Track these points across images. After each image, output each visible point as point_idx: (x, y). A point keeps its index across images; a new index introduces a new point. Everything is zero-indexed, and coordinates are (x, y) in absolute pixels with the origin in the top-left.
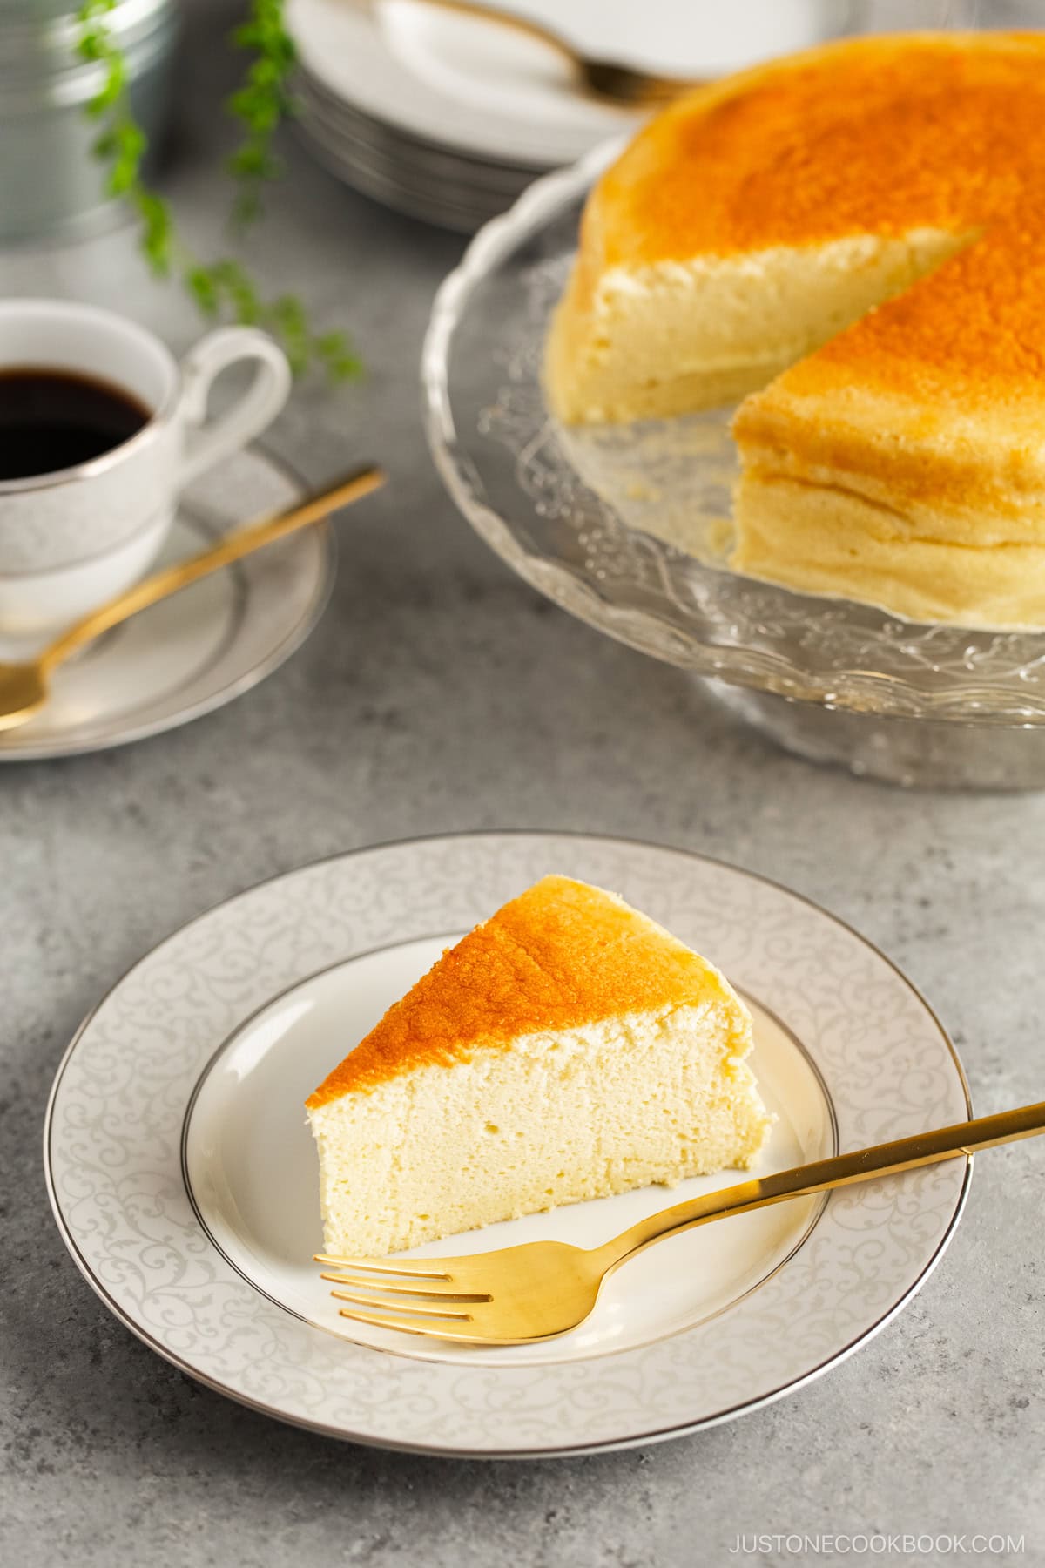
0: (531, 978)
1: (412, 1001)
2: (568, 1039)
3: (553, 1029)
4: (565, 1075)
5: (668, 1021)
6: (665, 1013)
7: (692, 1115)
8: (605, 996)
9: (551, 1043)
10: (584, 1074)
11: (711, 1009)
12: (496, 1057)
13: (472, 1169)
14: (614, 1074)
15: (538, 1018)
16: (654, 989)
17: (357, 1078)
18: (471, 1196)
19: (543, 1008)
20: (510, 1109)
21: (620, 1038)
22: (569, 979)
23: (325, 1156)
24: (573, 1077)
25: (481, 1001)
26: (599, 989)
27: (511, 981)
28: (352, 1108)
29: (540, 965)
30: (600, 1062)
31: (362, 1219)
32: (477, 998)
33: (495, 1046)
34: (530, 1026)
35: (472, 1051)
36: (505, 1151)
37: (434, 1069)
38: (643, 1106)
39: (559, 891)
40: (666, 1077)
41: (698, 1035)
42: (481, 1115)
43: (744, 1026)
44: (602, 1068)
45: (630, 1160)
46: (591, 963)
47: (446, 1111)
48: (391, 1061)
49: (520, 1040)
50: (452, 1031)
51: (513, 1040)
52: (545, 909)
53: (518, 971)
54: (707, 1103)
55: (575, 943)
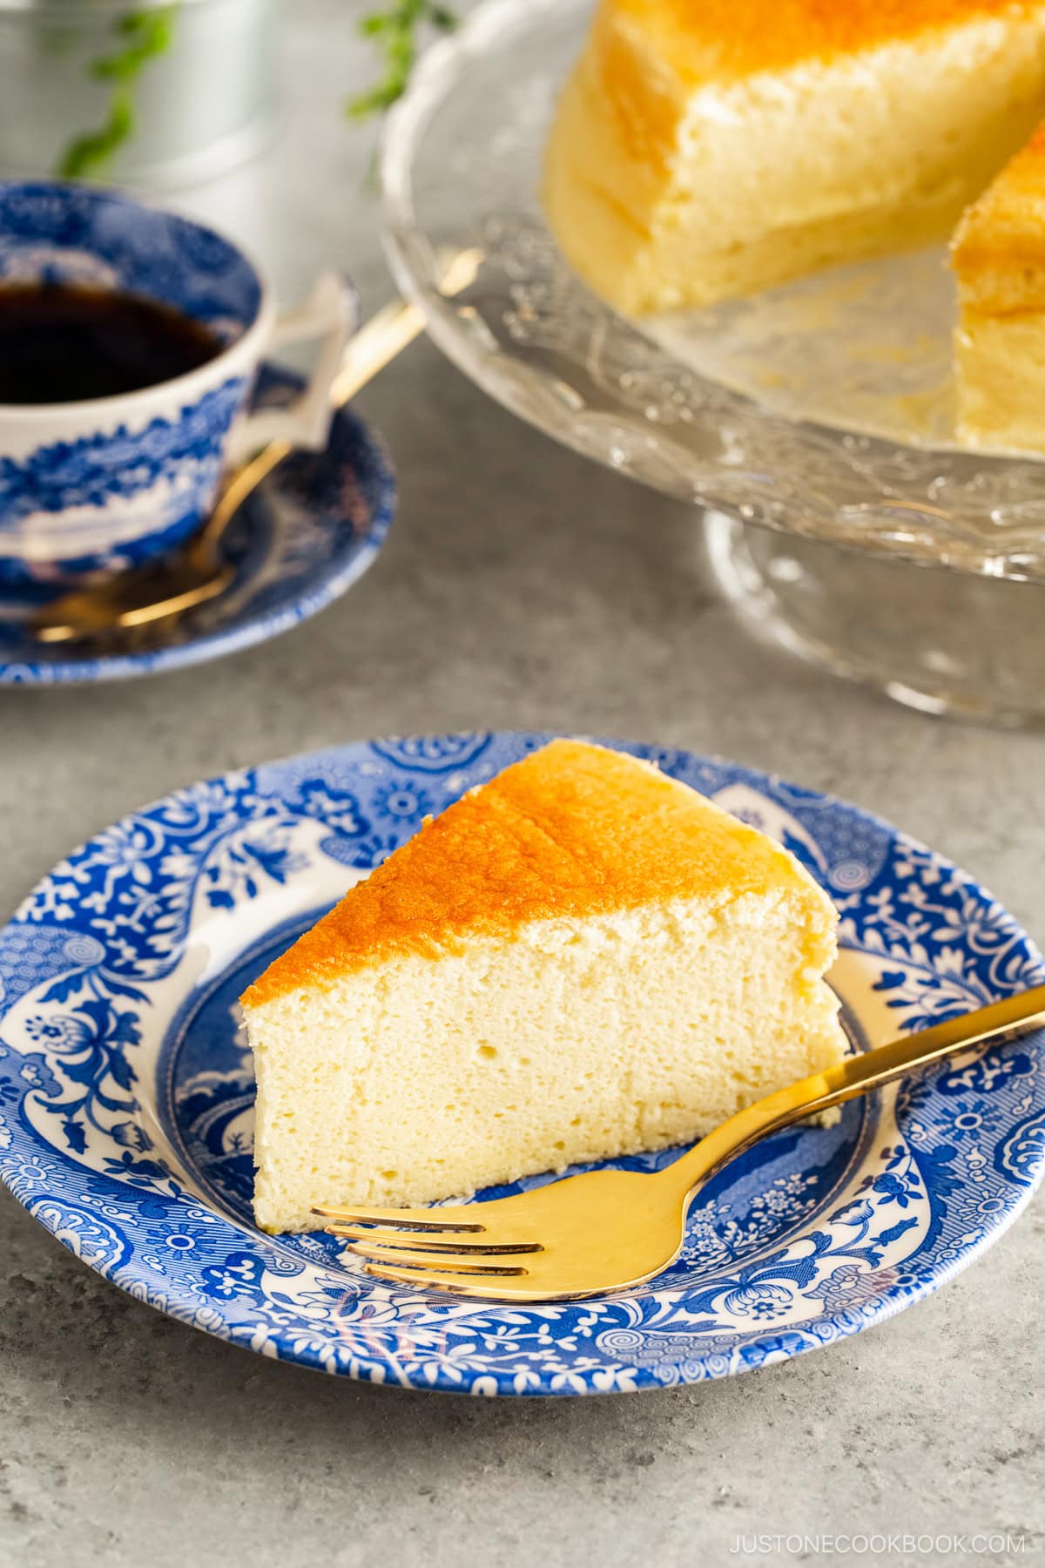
0: (542, 853)
1: (384, 876)
2: (592, 929)
3: (574, 915)
4: (588, 981)
5: (726, 912)
6: (722, 902)
7: (754, 1048)
8: (642, 876)
9: (570, 934)
10: (612, 980)
11: (783, 899)
12: (497, 949)
13: (459, 1107)
14: (652, 984)
15: (554, 900)
16: (707, 870)
17: (311, 967)
18: (454, 1146)
19: (561, 888)
20: (513, 1025)
21: (662, 932)
22: (593, 856)
23: (264, 1075)
24: (599, 983)
25: (477, 877)
26: (634, 868)
27: (515, 857)
28: (304, 1010)
29: (555, 839)
30: (634, 965)
31: (307, 1170)
32: (471, 874)
33: (497, 935)
34: (543, 909)
35: (466, 940)
36: (505, 1084)
37: (414, 961)
38: (689, 1030)
39: (574, 756)
40: (721, 991)
41: (765, 933)
42: (474, 1031)
43: (825, 926)
44: (637, 973)
45: (669, 1105)
46: (621, 839)
47: (428, 1022)
48: (357, 948)
49: (530, 927)
50: (438, 913)
51: (521, 927)
52: (557, 776)
53: (525, 845)
54: (773, 1032)
55: (599, 815)
